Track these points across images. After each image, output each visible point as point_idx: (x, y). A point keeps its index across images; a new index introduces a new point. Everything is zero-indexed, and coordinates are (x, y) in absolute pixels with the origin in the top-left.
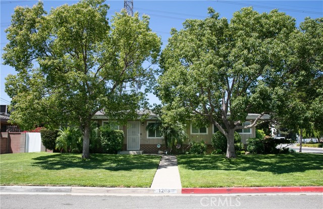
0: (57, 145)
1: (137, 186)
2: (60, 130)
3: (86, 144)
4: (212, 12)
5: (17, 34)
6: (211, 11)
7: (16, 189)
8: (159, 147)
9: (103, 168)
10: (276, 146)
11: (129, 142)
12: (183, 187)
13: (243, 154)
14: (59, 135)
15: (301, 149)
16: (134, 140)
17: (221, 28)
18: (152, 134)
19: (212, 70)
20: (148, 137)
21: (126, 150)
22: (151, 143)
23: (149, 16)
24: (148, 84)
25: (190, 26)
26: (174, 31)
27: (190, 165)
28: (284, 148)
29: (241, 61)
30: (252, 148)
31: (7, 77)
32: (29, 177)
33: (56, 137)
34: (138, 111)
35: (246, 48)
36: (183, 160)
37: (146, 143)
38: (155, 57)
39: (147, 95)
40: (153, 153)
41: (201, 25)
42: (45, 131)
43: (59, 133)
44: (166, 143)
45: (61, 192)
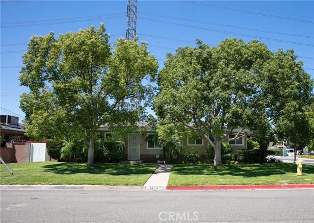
0: (62, 154)
1: (133, 185)
2: (65, 141)
3: (91, 153)
5: (34, 61)
6: (199, 42)
7: (39, 187)
8: (158, 157)
9: (106, 173)
10: (266, 156)
11: (130, 153)
12: (168, 185)
13: (232, 163)
14: (64, 146)
16: (134, 150)
17: (206, 58)
18: (151, 145)
19: (196, 94)
20: (147, 148)
21: (127, 160)
22: (151, 154)
23: (147, 42)
24: (147, 99)
25: (182, 53)
26: (169, 55)
27: (181, 172)
28: (271, 158)
29: (219, 87)
30: (241, 158)
31: (21, 95)
32: (47, 179)
33: (61, 148)
34: (138, 123)
36: (177, 168)
37: (146, 153)
38: (153, 76)
39: (145, 109)
40: (152, 163)
41: (191, 54)
42: (50, 142)
43: (64, 144)
44: (164, 153)
45: (75, 188)
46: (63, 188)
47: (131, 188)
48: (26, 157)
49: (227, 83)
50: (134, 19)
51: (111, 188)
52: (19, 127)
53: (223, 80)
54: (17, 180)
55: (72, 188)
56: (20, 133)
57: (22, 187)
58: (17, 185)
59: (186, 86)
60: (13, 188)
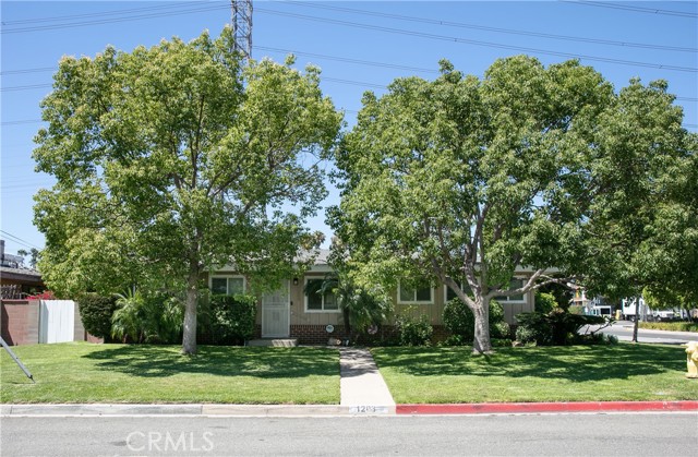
0: (117, 326)
2: (120, 295)
3: (189, 326)
4: (448, 68)
6: (446, 66)
7: (99, 410)
8: (330, 330)
10: (578, 328)
11: (266, 321)
12: (398, 402)
14: (120, 307)
15: (635, 335)
16: (276, 316)
17: (467, 104)
18: (315, 302)
19: (449, 189)
20: (306, 310)
21: (259, 336)
22: (314, 324)
23: (319, 68)
24: (309, 199)
25: (404, 91)
26: (369, 97)
28: (592, 333)
30: (526, 333)
31: (36, 194)
33: (112, 311)
35: (513, 147)
37: (303, 322)
38: (326, 146)
40: (319, 344)
41: (427, 94)
42: (88, 298)
43: (118, 302)
44: (347, 321)
45: (184, 412)
46: (156, 411)
47: (313, 411)
48: (31, 332)
49: (520, 162)
50: (248, 14)
51: (267, 411)
52: (5, 263)
53: (511, 155)
54: (44, 392)
55: (175, 412)
56: (12, 277)
57: (60, 409)
58: (49, 405)
59: (422, 171)
60: (41, 410)
